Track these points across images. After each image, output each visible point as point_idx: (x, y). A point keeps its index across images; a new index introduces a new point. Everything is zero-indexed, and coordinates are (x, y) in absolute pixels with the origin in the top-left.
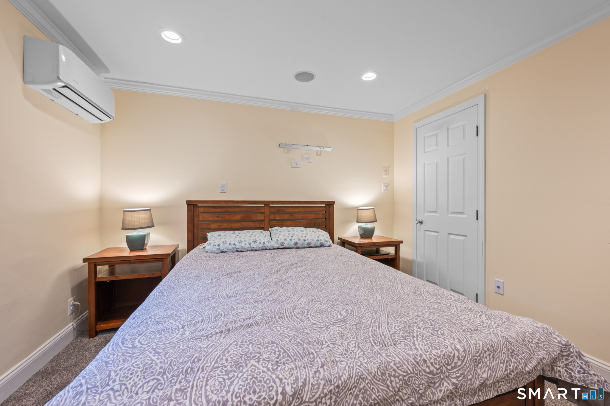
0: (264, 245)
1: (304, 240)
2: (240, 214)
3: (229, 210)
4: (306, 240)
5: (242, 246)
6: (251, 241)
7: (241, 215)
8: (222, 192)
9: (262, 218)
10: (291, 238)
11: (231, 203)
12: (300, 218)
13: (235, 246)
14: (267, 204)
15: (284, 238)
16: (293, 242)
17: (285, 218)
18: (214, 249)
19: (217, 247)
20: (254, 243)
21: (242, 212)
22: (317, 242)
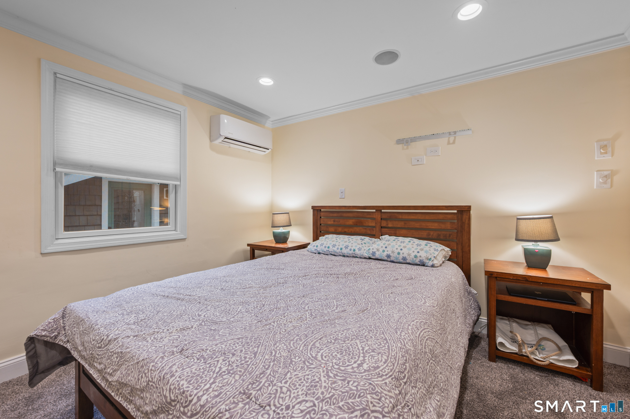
0: (354, 252)
1: (399, 253)
2: (352, 219)
3: (345, 215)
4: (401, 253)
5: (334, 250)
6: (343, 247)
7: (353, 221)
8: (341, 197)
9: (373, 224)
10: (384, 249)
11: (344, 208)
12: (418, 227)
13: (328, 249)
14: (379, 209)
15: (377, 247)
16: (385, 253)
17: (399, 226)
18: (313, 249)
19: (315, 248)
20: (346, 249)
21: (354, 217)
22: (415, 259)
